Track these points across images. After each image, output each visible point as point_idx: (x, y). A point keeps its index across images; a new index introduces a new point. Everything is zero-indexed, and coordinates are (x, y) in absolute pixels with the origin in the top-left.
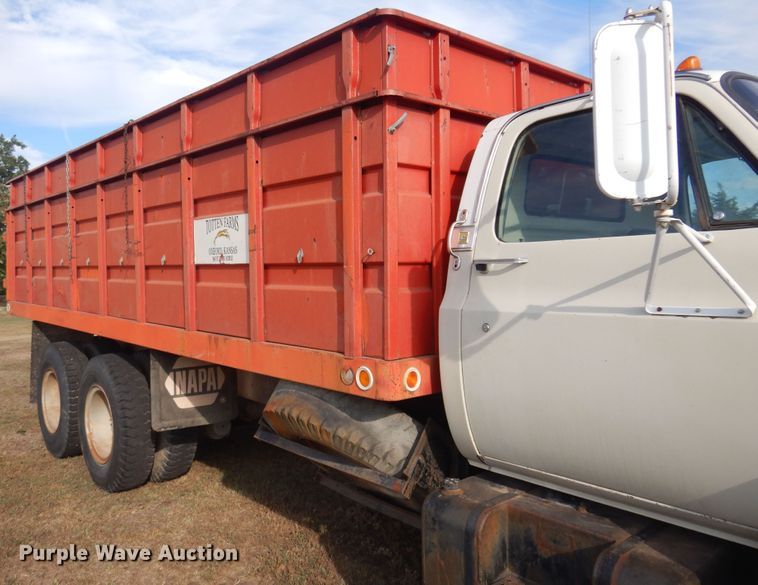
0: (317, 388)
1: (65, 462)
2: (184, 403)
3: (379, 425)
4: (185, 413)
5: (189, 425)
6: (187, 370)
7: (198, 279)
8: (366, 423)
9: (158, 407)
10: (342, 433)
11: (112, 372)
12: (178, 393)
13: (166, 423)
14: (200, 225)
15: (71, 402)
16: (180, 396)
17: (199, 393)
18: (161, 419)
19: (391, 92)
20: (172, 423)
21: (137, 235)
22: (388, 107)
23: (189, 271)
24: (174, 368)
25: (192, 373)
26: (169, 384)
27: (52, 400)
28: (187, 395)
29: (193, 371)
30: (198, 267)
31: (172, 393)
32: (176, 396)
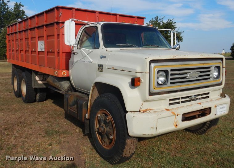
0: (53, 76)
1: (19, 98)
2: (40, 82)
3: (63, 83)
4: (40, 84)
5: (41, 87)
6: (41, 75)
7: (39, 54)
8: (60, 82)
9: (34, 83)
10: (56, 84)
11: (26, 75)
12: (39, 80)
13: (36, 86)
14: (39, 42)
15: (19, 83)
16: (39, 81)
17: (44, 80)
18: (35, 85)
19: (60, 21)
20: (37, 86)
21: (30, 44)
22: (60, 24)
23: (37, 52)
24: (38, 74)
25: (42, 76)
26: (37, 78)
27: (16, 84)
28: (41, 80)
29: (42, 75)
30: (39, 52)
31: (37, 80)
32: (38, 81)
